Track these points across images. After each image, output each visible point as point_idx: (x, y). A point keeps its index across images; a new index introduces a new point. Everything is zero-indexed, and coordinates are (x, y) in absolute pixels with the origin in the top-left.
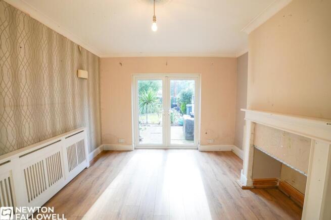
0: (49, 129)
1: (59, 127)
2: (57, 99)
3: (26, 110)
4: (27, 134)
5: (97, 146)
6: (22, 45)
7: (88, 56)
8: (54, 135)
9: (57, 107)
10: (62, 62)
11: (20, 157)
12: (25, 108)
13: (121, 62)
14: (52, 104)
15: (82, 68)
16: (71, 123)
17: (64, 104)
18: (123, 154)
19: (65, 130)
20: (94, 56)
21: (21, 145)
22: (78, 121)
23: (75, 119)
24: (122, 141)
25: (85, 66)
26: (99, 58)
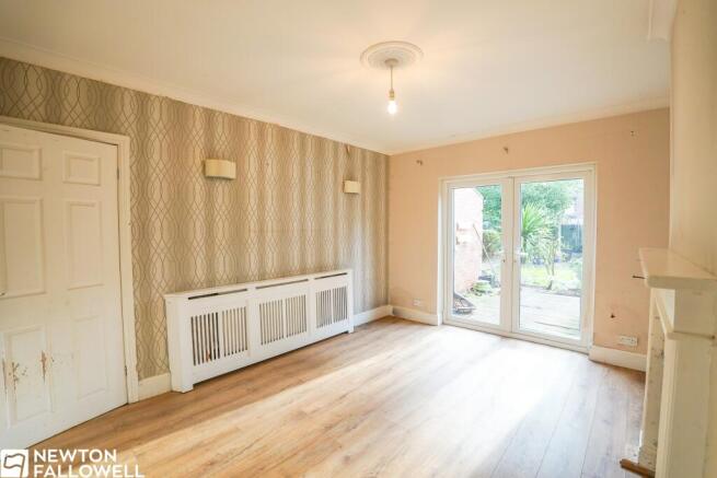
0: (296, 264)
1: (311, 261)
2: (310, 225)
3: (270, 237)
4: (270, 265)
5: (376, 305)
6: (270, 162)
7: (364, 158)
8: (303, 271)
9: (310, 235)
10: (319, 173)
11: (258, 288)
12: (270, 234)
13: (419, 159)
14: (303, 230)
15: (351, 178)
16: (329, 259)
17: (320, 232)
18: (416, 327)
19: (320, 268)
20: (376, 155)
21: (262, 277)
22: (342, 258)
23: (336, 254)
24: (418, 303)
25: (358, 174)
26: (387, 157)
